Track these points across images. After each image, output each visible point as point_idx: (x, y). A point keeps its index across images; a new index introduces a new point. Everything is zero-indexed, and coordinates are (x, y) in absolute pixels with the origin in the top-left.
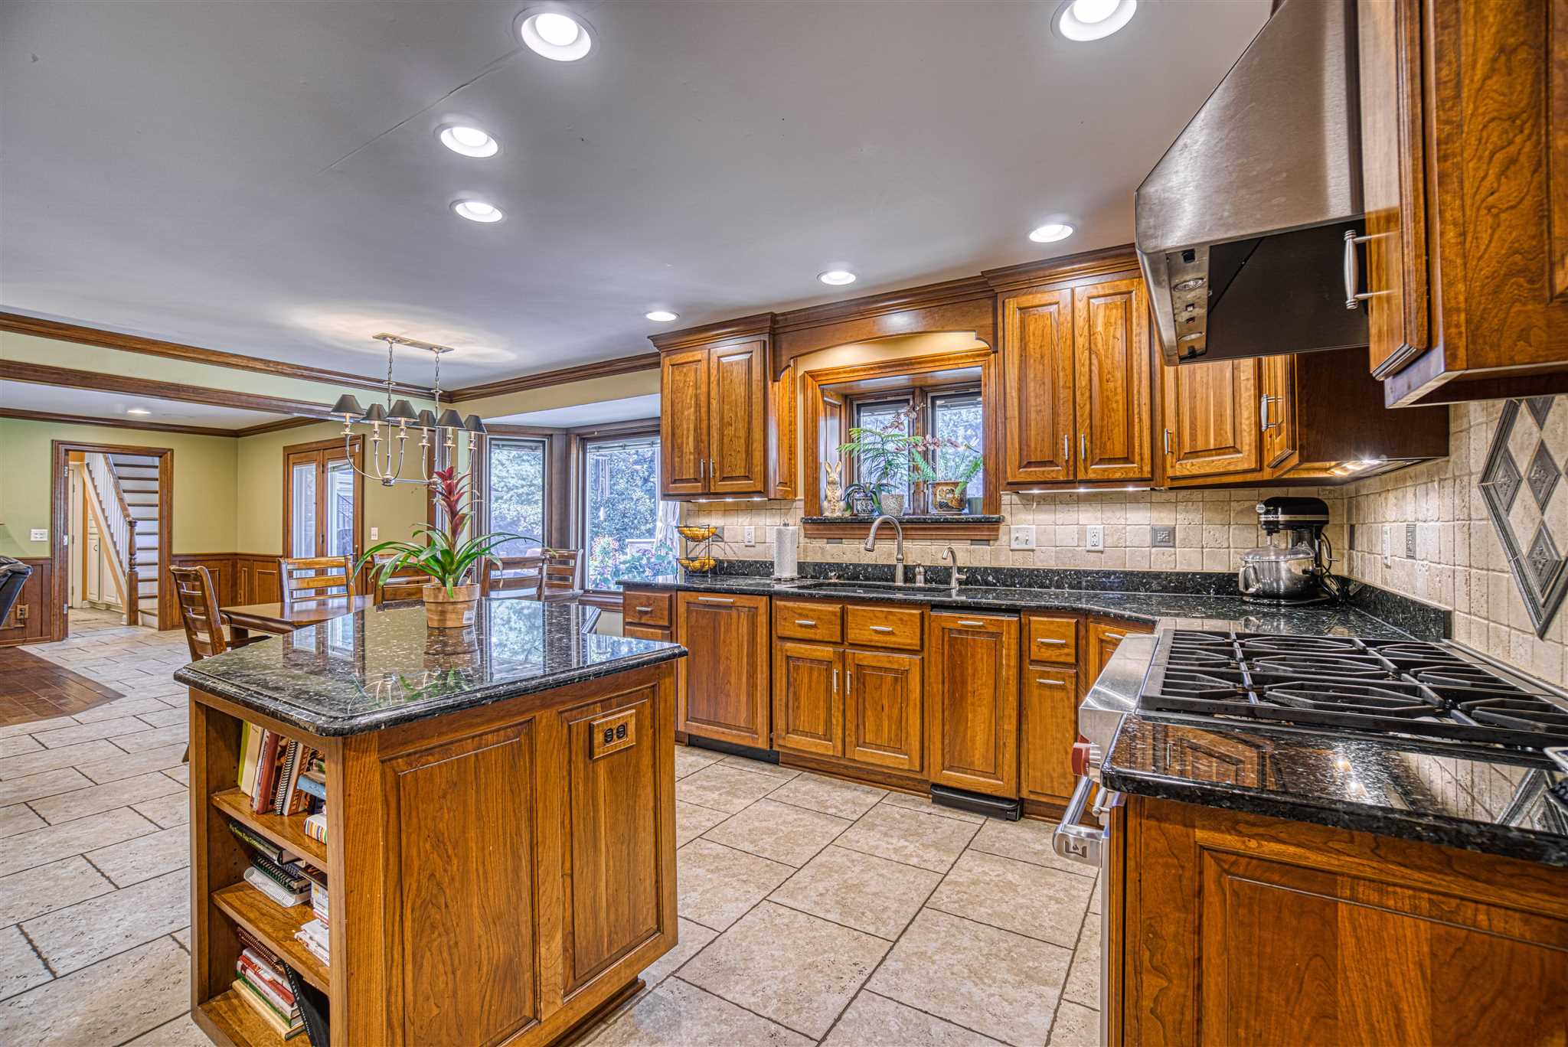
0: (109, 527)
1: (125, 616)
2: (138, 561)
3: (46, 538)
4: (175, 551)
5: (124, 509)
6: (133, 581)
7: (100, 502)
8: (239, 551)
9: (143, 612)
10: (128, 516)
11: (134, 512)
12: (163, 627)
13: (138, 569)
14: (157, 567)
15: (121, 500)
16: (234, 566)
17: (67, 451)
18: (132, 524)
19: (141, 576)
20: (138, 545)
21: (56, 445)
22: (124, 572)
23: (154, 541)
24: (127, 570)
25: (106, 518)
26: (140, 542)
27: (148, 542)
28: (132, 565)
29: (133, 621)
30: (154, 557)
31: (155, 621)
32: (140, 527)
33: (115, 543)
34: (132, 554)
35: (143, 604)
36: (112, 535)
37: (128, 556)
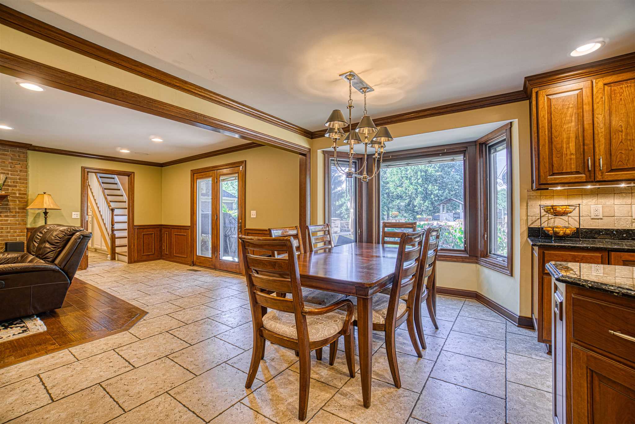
0: (100, 212)
1: (109, 256)
2: (115, 228)
3: (79, 217)
4: (135, 224)
5: (108, 203)
6: (113, 238)
7: (95, 200)
8: (163, 223)
9: (118, 254)
10: (110, 206)
11: (113, 205)
12: (130, 262)
13: (115, 232)
14: (127, 231)
15: (106, 199)
16: (161, 231)
17: (88, 172)
18: (112, 210)
19: (117, 236)
20: (115, 221)
21: (83, 169)
22: (108, 234)
23: (125, 219)
24: (110, 233)
25: (98, 208)
26: (116, 219)
27: (122, 218)
28: (113, 230)
29: (113, 258)
30: (125, 226)
31: (126, 259)
32: (116, 212)
33: (103, 220)
34: (113, 225)
35: (118, 250)
36: (101, 216)
37: (111, 226)
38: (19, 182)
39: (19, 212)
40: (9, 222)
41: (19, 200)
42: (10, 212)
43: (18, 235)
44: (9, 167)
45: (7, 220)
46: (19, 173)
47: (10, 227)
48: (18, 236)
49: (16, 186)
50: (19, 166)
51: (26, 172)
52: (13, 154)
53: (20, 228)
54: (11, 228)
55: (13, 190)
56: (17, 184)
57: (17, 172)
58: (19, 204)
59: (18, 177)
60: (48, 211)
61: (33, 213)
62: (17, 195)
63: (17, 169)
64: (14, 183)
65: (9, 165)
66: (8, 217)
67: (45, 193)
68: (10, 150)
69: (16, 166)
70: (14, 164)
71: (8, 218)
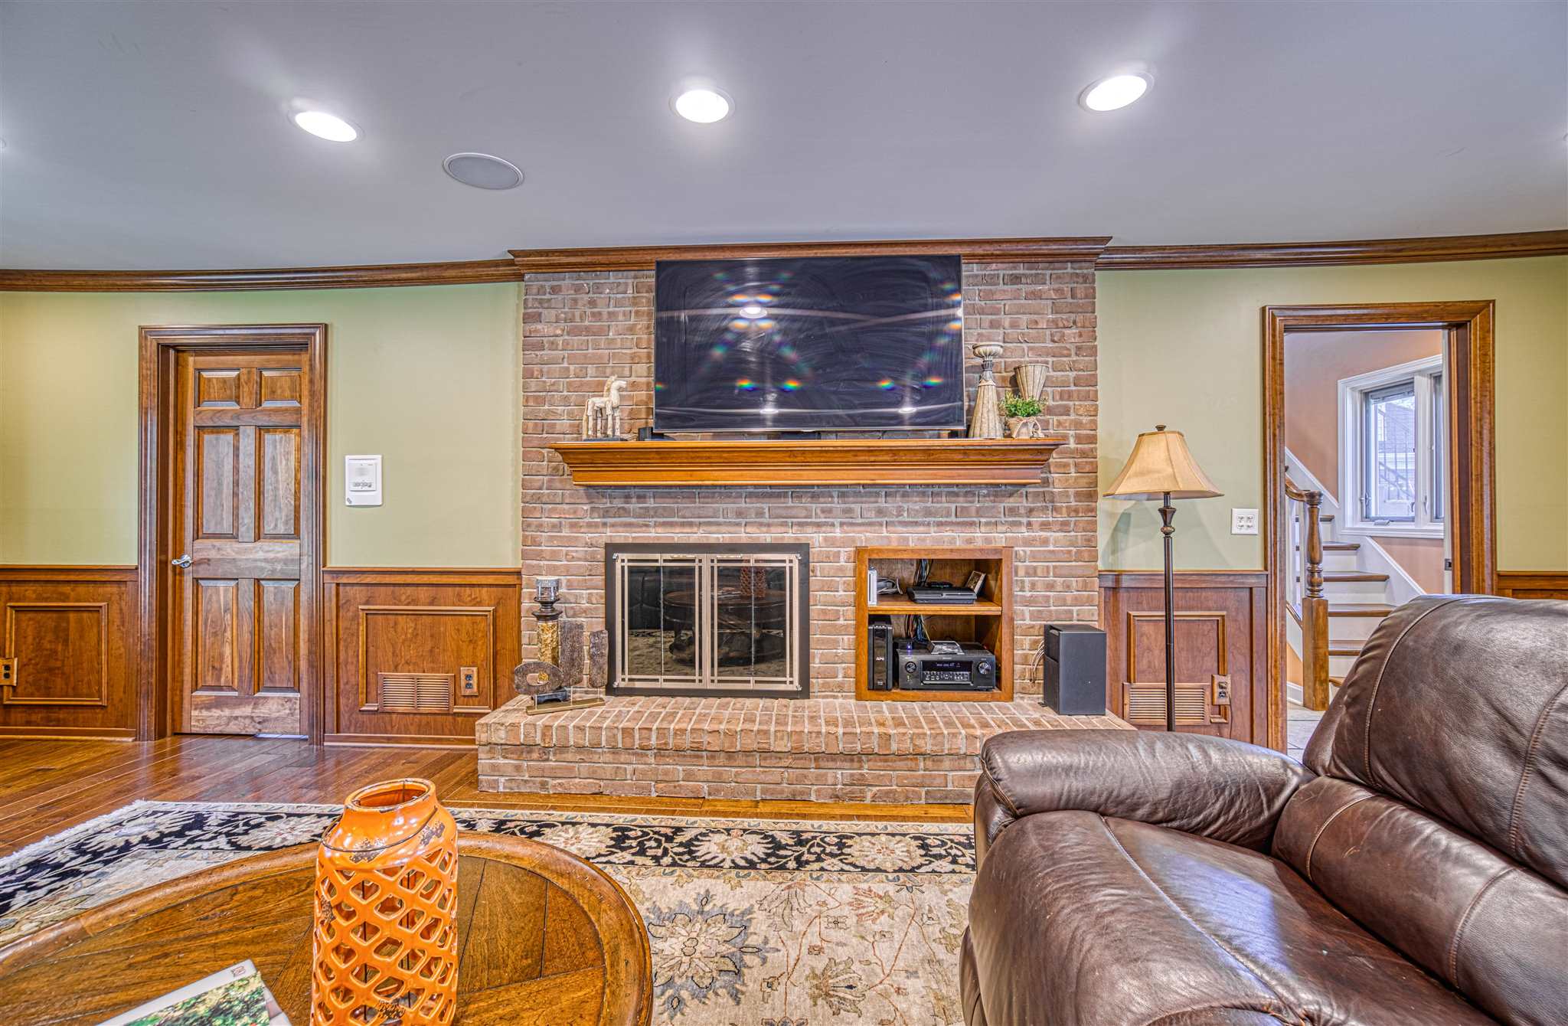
3: (1256, 529)
4: (1502, 566)
17: (1283, 330)
21: (1268, 315)
34: (1313, 560)
38: (1075, 395)
39: (1076, 511)
40: (1051, 548)
41: (1076, 465)
42: (1054, 509)
43: (1076, 598)
44: (1048, 338)
45: (1045, 542)
46: (1075, 358)
47: (1055, 567)
48: (1077, 601)
49: (1066, 411)
50: (1074, 330)
51: (1093, 351)
52: (1056, 291)
53: (1079, 572)
54: (1058, 572)
55: (1060, 423)
56: (1071, 403)
57: (1069, 356)
58: (1077, 477)
59: (1073, 374)
60: (1173, 503)
61: (1111, 515)
62: (1072, 445)
63: (1068, 346)
64: (1061, 399)
65: (1048, 332)
66: (1050, 530)
67: (1161, 428)
68: (1048, 278)
69: (1067, 331)
70: (1061, 325)
71: (1049, 534)
